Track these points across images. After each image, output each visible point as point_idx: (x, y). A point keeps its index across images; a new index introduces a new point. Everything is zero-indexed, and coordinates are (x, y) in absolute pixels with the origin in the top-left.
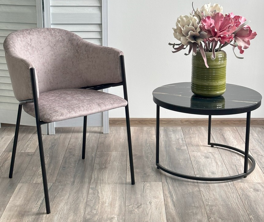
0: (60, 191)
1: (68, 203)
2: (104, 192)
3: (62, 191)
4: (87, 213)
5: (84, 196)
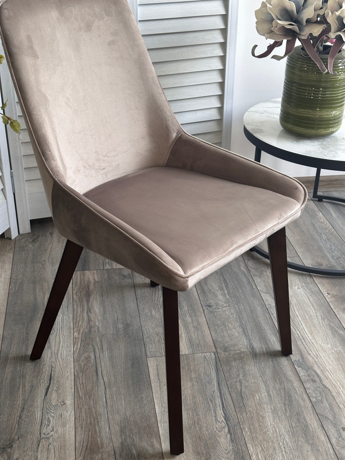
0: (241, 375)
1: (280, 414)
2: (327, 372)
3: (245, 375)
4: (334, 441)
5: (297, 389)
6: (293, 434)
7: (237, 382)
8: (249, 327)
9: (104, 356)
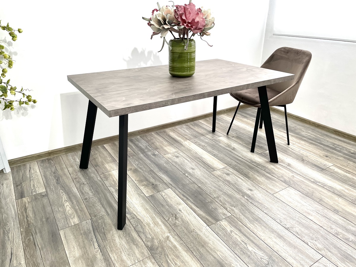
0: (103, 225)
2: (139, 213)
4: (144, 240)
6: (128, 243)
7: (102, 229)
8: (105, 204)
9: (37, 236)
